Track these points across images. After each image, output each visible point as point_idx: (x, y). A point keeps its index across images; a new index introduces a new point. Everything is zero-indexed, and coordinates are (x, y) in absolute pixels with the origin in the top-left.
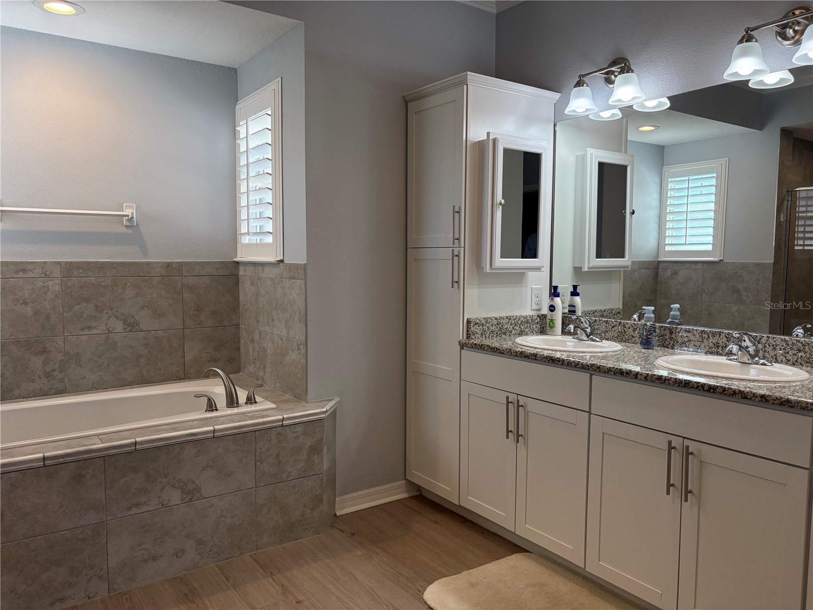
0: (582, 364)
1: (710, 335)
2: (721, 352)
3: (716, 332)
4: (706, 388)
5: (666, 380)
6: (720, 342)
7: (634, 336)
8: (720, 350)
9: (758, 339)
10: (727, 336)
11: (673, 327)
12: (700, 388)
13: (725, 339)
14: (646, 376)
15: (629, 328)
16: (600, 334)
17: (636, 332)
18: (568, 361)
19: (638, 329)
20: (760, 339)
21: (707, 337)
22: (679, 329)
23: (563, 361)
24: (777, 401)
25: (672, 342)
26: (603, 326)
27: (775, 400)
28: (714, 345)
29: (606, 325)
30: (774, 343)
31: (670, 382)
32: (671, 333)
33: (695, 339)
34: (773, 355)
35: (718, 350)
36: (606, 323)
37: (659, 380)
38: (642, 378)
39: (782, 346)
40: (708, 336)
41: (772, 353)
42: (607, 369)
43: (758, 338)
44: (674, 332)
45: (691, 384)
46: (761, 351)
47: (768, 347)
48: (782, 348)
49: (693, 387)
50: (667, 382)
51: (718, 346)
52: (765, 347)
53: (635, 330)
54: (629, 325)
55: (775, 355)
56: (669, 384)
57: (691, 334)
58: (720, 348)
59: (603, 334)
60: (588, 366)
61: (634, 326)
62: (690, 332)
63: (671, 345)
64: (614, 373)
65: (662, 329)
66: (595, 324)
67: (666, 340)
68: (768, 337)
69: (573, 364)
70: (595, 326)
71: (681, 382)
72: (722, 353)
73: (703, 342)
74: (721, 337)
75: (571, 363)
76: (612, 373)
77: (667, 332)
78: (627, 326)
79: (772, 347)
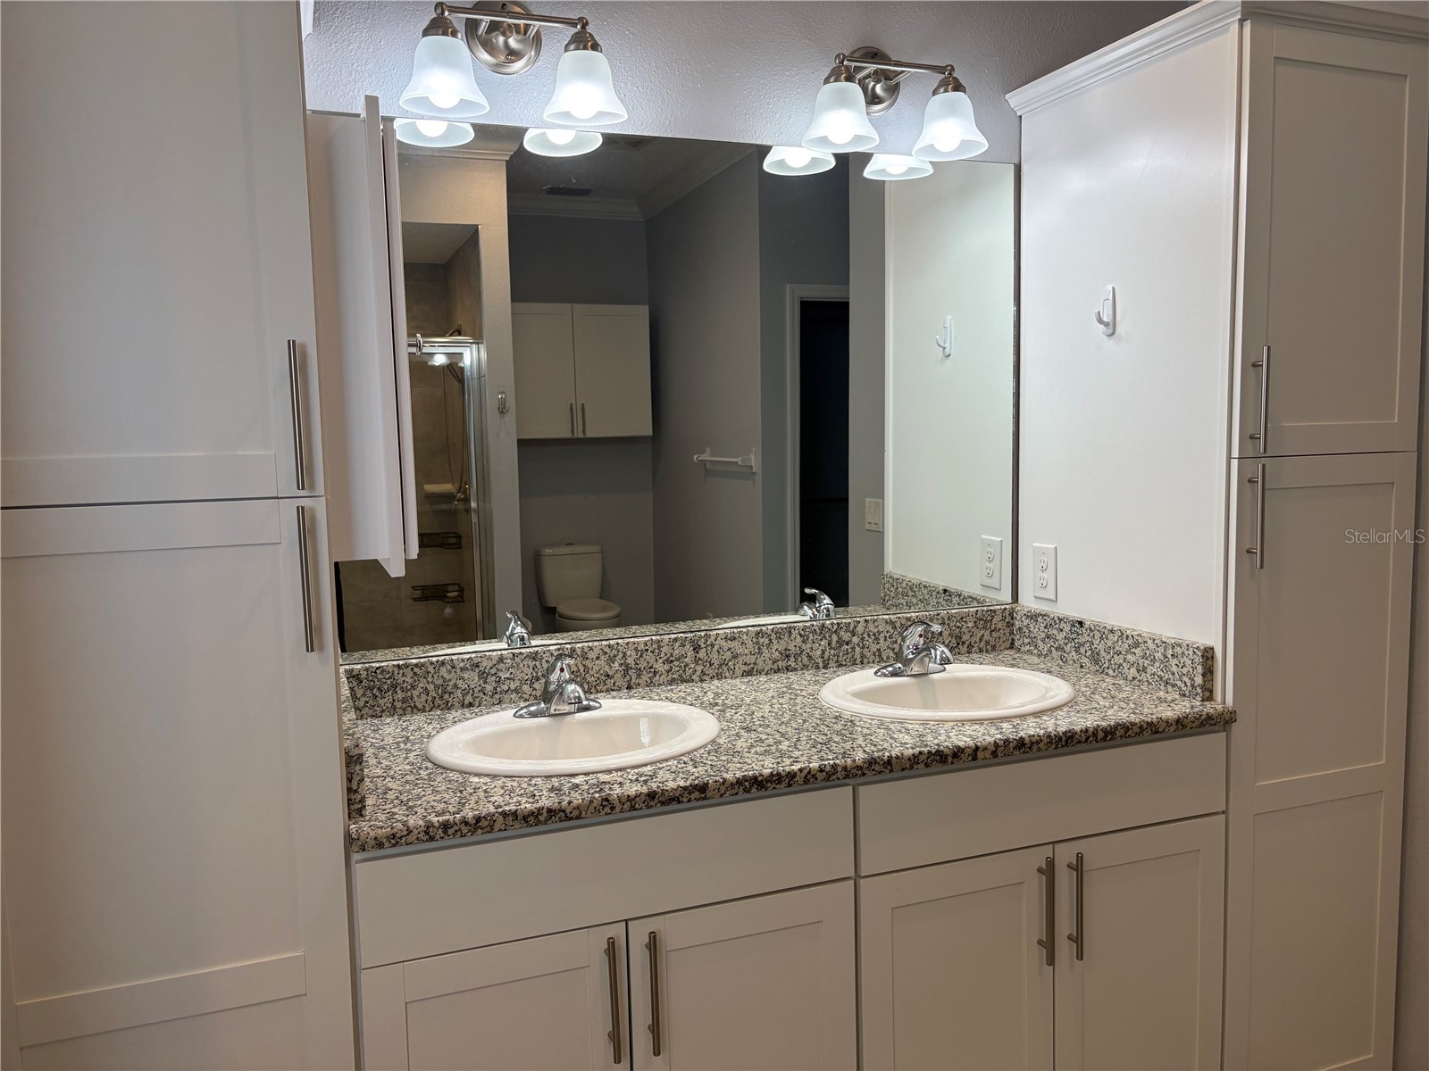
0: (845, 768)
1: (773, 636)
2: (793, 665)
3: (782, 629)
4: (1101, 735)
5: (1032, 743)
6: (791, 647)
7: (610, 673)
8: (792, 663)
9: (851, 628)
10: (802, 633)
11: (701, 637)
12: (1091, 739)
13: (799, 639)
14: (994, 749)
15: (598, 658)
16: (516, 691)
17: (616, 664)
18: (805, 772)
19: (621, 655)
20: (855, 627)
21: (767, 641)
22: (713, 638)
23: (792, 775)
24: (1197, 723)
25: (699, 668)
26: (526, 670)
27: (1193, 722)
28: (781, 654)
29: (532, 664)
30: (875, 630)
31: (1041, 745)
32: (697, 649)
33: (746, 651)
34: (875, 650)
35: (789, 663)
36: (534, 659)
37: (1020, 749)
38: (988, 754)
39: (887, 632)
40: (770, 640)
41: (874, 648)
42: (909, 759)
43: (852, 626)
44: (703, 646)
45: (1076, 736)
46: (857, 649)
47: (867, 638)
48: (888, 635)
49: (1079, 742)
50: (1035, 747)
51: (788, 656)
52: (863, 639)
53: (612, 660)
54: (597, 651)
55: (879, 650)
56: (1039, 749)
57: (736, 642)
58: (792, 659)
59: (526, 688)
60: (859, 768)
61: (608, 650)
62: (735, 638)
63: (698, 673)
64: (926, 764)
65: (677, 644)
66: (501, 666)
67: (686, 665)
68: (866, 621)
69: (821, 776)
70: (500, 674)
71: (1060, 739)
72: (797, 666)
73: (760, 653)
74: (792, 637)
75: (813, 776)
76: (921, 766)
77: (689, 649)
78: (592, 655)
79: (873, 637)
